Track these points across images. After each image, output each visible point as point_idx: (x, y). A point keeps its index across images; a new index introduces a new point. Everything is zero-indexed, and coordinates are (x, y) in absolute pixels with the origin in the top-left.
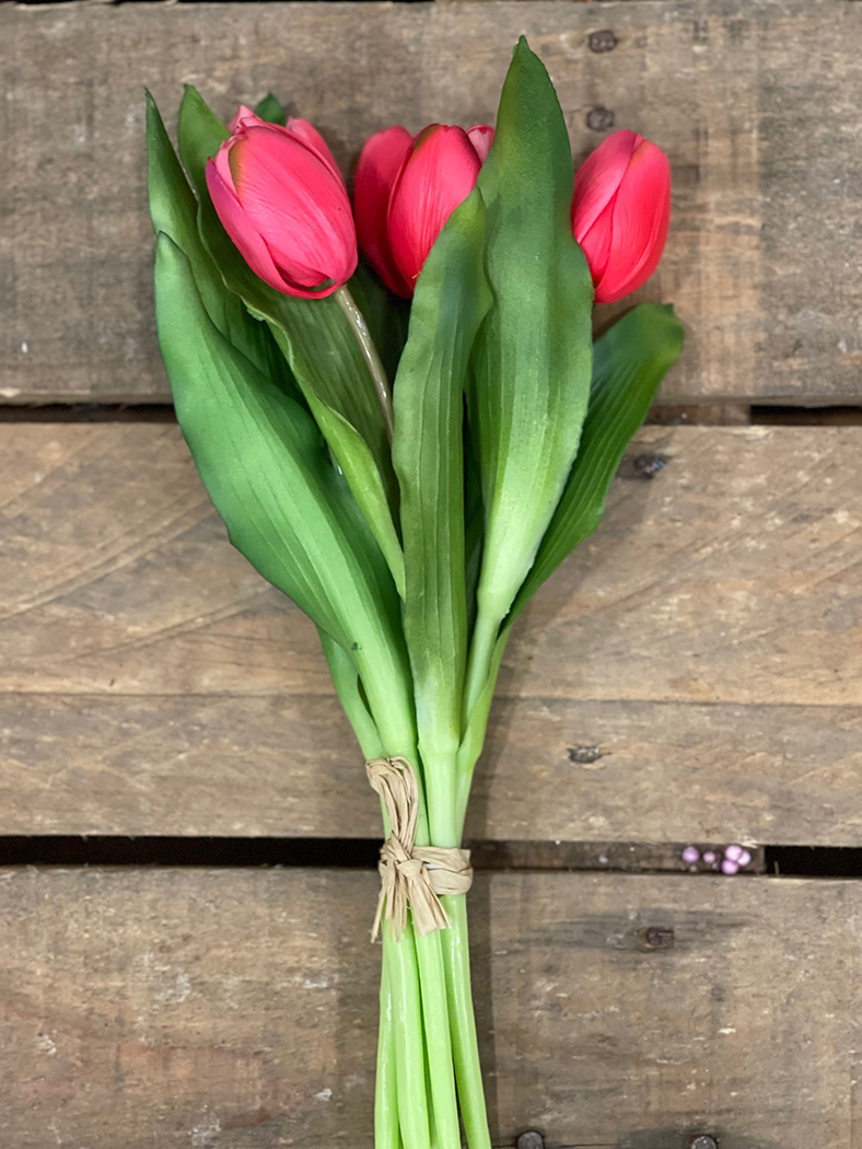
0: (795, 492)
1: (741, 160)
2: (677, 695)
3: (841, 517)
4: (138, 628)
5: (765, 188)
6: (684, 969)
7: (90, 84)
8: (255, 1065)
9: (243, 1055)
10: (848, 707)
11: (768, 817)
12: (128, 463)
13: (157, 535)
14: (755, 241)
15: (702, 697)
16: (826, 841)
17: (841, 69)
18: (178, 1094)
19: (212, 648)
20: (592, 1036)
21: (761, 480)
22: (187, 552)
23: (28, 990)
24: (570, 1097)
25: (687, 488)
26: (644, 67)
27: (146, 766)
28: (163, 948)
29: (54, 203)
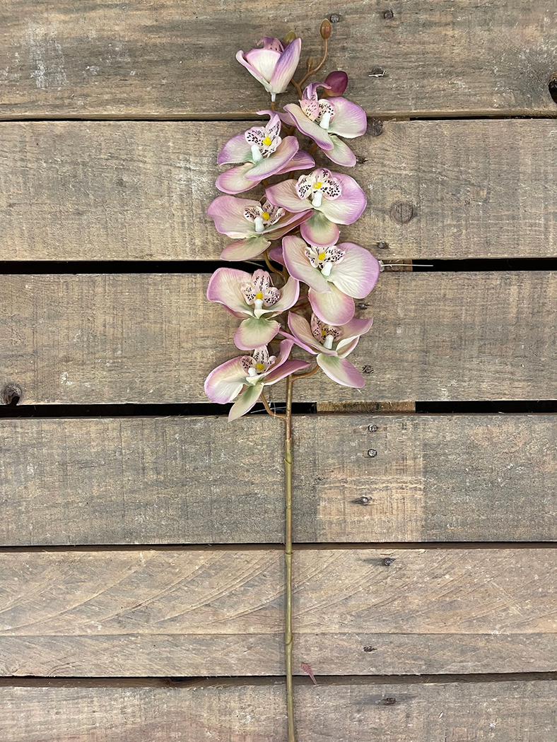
0: (433, 569)
1: (417, 467)
2: (398, 632)
3: (447, 576)
4: (232, 613)
5: (424, 476)
6: (398, 709)
7: (209, 443)
9: (268, 737)
10: (448, 634)
11: (424, 667)
12: (225, 563)
13: (235, 585)
14: (422, 492)
15: (404, 632)
16: (442, 673)
17: (448, 438)
19: (253, 619)
20: (371, 728)
21: (423, 565)
22: (244, 589)
23: (202, 720)
25: (400, 569)
26: (386, 437)
27: (234, 655)
28: (242, 708)
29: (199, 482)
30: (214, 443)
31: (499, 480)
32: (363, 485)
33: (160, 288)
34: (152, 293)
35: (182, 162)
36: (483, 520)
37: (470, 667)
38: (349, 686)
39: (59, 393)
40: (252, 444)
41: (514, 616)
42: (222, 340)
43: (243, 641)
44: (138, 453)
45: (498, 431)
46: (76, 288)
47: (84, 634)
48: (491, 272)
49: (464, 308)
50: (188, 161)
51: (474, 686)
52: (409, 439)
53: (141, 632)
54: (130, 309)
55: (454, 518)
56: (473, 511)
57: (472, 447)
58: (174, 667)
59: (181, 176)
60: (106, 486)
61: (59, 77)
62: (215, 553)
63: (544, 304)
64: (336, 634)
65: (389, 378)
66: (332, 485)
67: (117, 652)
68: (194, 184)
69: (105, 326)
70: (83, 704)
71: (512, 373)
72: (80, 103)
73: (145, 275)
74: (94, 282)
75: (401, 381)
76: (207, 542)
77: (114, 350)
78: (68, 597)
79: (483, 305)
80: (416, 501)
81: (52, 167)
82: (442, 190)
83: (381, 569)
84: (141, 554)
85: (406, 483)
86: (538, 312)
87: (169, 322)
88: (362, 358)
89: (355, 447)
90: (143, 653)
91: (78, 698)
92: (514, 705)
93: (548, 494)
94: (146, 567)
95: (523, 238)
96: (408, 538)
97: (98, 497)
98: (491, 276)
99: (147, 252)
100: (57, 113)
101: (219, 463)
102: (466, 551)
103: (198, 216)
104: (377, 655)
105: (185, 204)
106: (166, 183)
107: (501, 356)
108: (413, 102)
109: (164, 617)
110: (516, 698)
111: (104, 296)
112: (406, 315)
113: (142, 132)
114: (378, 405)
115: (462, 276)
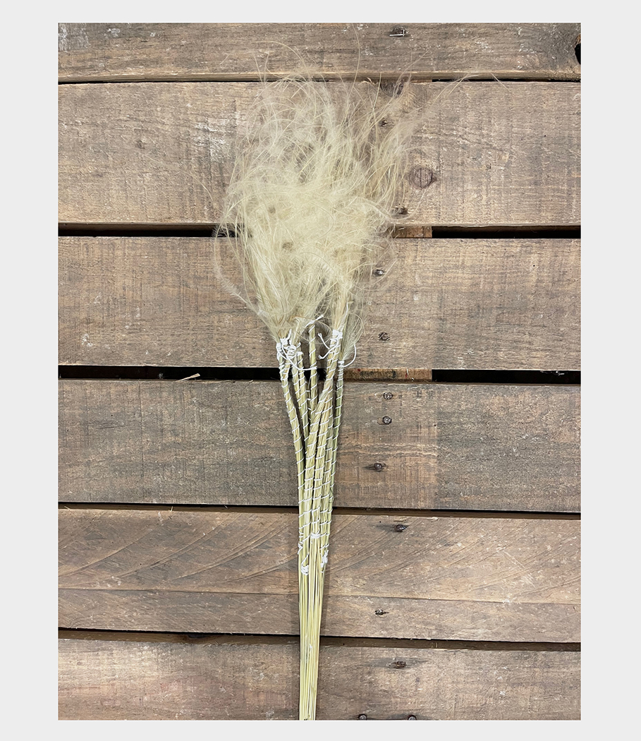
0: (446, 537)
1: (432, 435)
2: (409, 596)
3: (459, 544)
4: (246, 573)
5: (439, 444)
6: (408, 673)
7: (226, 408)
8: (284, 696)
9: (280, 694)
10: (459, 601)
11: (434, 632)
12: (240, 525)
13: (250, 546)
14: (436, 460)
15: (414, 597)
16: (452, 639)
17: (463, 407)
18: (262, 703)
19: (267, 579)
20: (381, 690)
21: (436, 533)
22: (259, 551)
23: (217, 676)
24: (375, 706)
25: (413, 535)
26: (401, 405)
27: (249, 614)
28: (255, 666)
29: (215, 445)
30: (230, 407)
31: (514, 450)
32: (377, 451)
33: (178, 252)
34: (170, 257)
35: (200, 124)
36: (497, 489)
37: (480, 634)
38: (360, 648)
39: (80, 354)
40: (268, 409)
41: (526, 586)
42: (239, 305)
43: (257, 600)
44: (157, 415)
45: (514, 401)
46: (97, 251)
47: (105, 588)
48: (511, 239)
49: (482, 276)
50: (206, 122)
51: (484, 654)
52: (424, 407)
53: (158, 588)
54: (149, 273)
55: (467, 486)
56: (487, 479)
57: (487, 417)
58: (190, 624)
59: (199, 138)
60: (126, 447)
61: (81, 39)
62: (231, 514)
63: (564, 273)
64: (348, 597)
65: (405, 346)
66: (347, 451)
67: (136, 607)
68: (213, 147)
69: (124, 289)
70: (103, 656)
71: (530, 343)
72: (101, 65)
73: (163, 239)
74: (113, 245)
75: (417, 349)
76: (224, 503)
77: (133, 313)
78: (89, 553)
79: (502, 273)
80: (429, 469)
81: (72, 129)
82: (463, 154)
83: (394, 534)
84: (159, 514)
85: (419, 450)
86: (559, 281)
87: (187, 286)
88: (378, 325)
89: (370, 413)
90: (160, 608)
91: (98, 650)
92: (524, 674)
93: (562, 465)
94: (163, 526)
95: (545, 204)
96: (421, 505)
97: (118, 457)
98: (511, 244)
99: (167, 215)
100: (80, 75)
101: (236, 427)
102: (479, 519)
103: (217, 179)
104: (389, 619)
105: (203, 167)
106: (184, 144)
107: (519, 325)
108: (435, 62)
109: (181, 574)
110: (527, 668)
111: (123, 259)
112: (423, 282)
113: (160, 93)
114: (394, 372)
115: (481, 243)
